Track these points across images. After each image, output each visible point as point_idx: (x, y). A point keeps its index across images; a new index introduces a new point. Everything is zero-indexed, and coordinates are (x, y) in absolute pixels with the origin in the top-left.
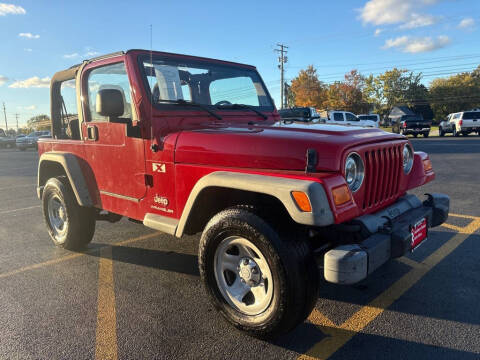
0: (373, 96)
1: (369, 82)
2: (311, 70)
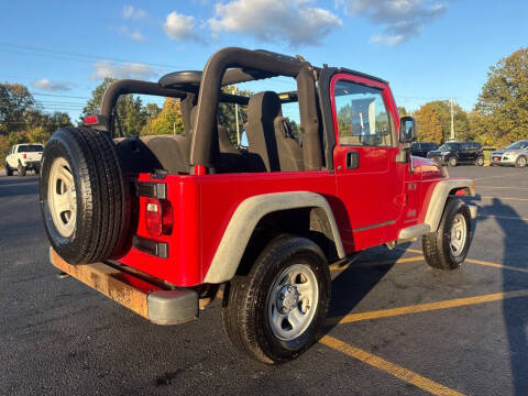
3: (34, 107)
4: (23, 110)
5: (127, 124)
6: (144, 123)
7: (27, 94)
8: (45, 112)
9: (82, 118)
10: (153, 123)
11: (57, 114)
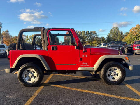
0: (28, 41)
1: (27, 37)
2: (7, 31)
3: (97, 36)
4: (95, 37)
5: (118, 38)
6: (123, 38)
7: (96, 33)
8: (99, 37)
9: (107, 38)
10: (126, 38)
11: (102, 37)
